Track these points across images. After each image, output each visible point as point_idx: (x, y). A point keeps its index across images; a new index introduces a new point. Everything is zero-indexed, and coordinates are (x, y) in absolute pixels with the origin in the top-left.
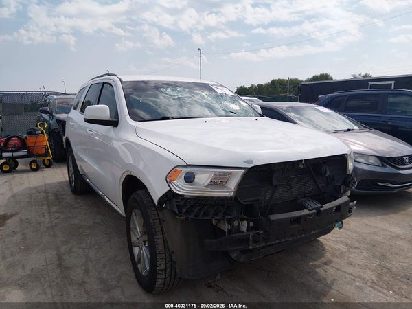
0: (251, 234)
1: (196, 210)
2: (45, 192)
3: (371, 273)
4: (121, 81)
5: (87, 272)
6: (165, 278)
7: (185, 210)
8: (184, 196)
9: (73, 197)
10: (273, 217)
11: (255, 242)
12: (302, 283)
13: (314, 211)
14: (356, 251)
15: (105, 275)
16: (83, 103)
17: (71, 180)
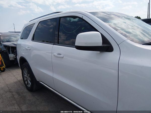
2: (10, 92)
16: (34, 34)
17: (26, 82)
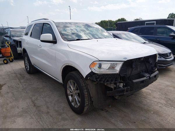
0: (125, 88)
1: (103, 80)
2: (15, 73)
3: (163, 101)
4: (54, 22)
5: (48, 107)
6: (88, 108)
7: (99, 80)
8: (98, 74)
9: (28, 75)
10: (135, 81)
11: (127, 91)
12: (138, 106)
13: (148, 78)
14: (155, 92)
15: (57, 108)
16: (31, 32)
17: (27, 67)
